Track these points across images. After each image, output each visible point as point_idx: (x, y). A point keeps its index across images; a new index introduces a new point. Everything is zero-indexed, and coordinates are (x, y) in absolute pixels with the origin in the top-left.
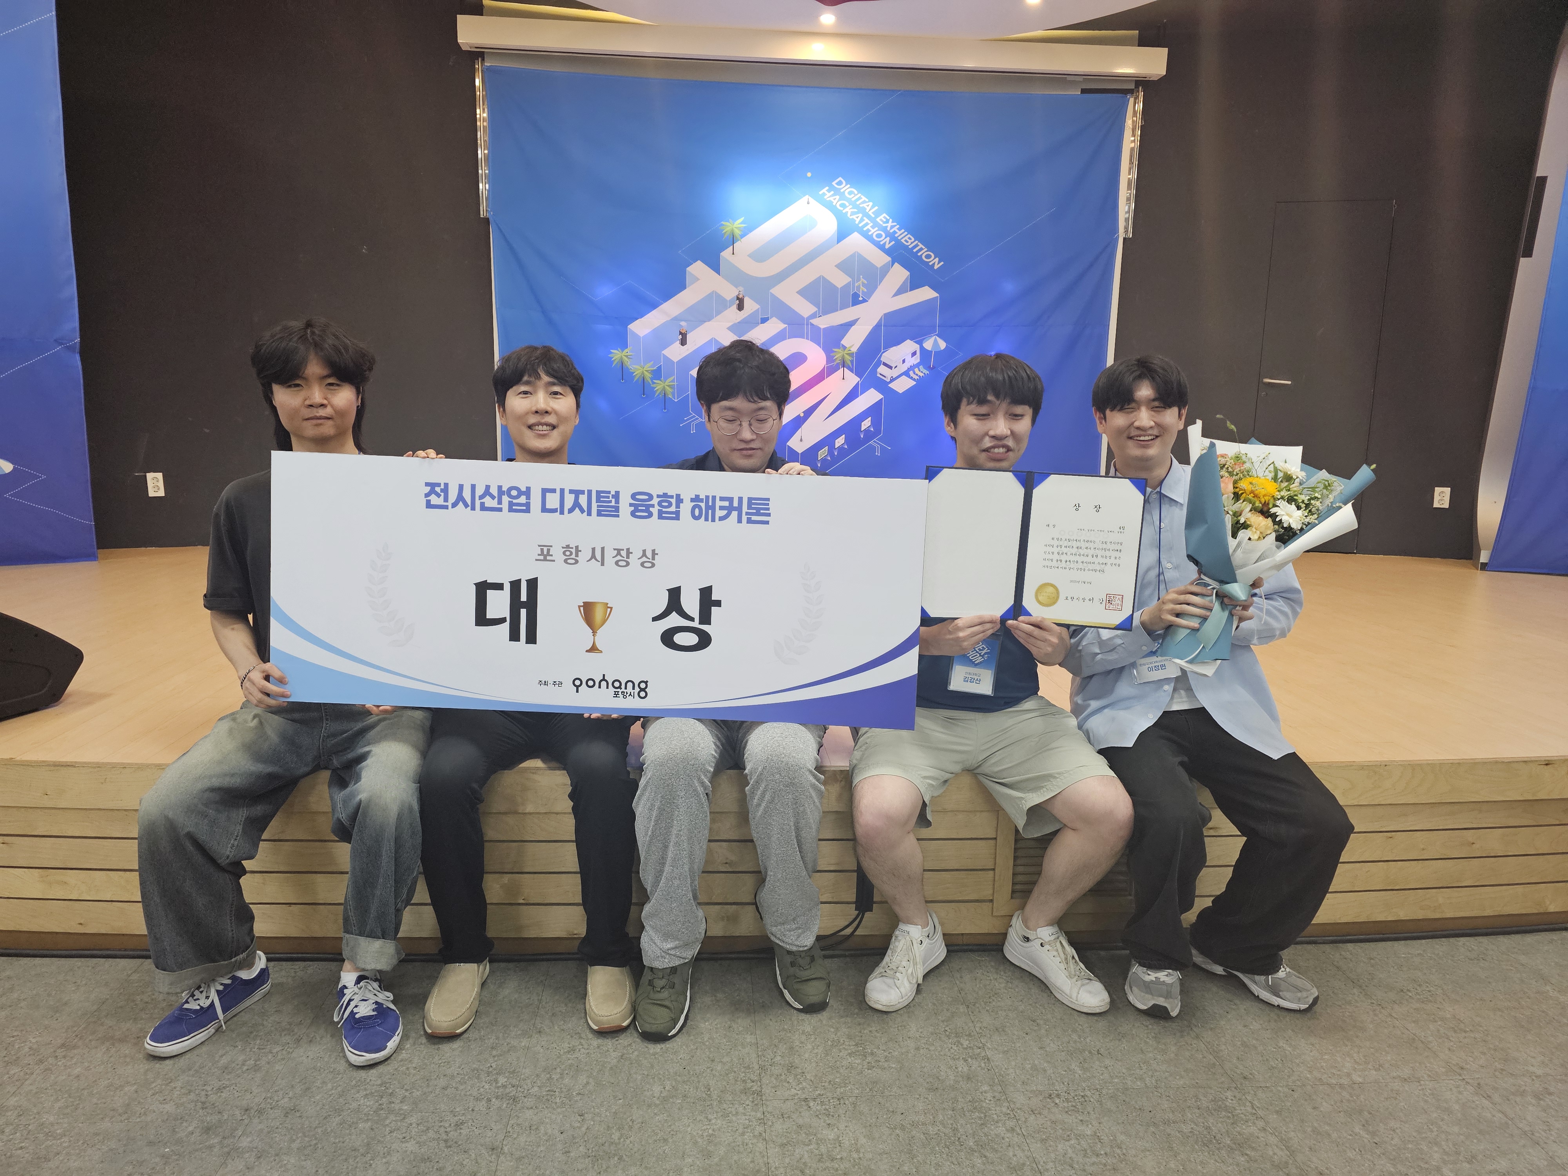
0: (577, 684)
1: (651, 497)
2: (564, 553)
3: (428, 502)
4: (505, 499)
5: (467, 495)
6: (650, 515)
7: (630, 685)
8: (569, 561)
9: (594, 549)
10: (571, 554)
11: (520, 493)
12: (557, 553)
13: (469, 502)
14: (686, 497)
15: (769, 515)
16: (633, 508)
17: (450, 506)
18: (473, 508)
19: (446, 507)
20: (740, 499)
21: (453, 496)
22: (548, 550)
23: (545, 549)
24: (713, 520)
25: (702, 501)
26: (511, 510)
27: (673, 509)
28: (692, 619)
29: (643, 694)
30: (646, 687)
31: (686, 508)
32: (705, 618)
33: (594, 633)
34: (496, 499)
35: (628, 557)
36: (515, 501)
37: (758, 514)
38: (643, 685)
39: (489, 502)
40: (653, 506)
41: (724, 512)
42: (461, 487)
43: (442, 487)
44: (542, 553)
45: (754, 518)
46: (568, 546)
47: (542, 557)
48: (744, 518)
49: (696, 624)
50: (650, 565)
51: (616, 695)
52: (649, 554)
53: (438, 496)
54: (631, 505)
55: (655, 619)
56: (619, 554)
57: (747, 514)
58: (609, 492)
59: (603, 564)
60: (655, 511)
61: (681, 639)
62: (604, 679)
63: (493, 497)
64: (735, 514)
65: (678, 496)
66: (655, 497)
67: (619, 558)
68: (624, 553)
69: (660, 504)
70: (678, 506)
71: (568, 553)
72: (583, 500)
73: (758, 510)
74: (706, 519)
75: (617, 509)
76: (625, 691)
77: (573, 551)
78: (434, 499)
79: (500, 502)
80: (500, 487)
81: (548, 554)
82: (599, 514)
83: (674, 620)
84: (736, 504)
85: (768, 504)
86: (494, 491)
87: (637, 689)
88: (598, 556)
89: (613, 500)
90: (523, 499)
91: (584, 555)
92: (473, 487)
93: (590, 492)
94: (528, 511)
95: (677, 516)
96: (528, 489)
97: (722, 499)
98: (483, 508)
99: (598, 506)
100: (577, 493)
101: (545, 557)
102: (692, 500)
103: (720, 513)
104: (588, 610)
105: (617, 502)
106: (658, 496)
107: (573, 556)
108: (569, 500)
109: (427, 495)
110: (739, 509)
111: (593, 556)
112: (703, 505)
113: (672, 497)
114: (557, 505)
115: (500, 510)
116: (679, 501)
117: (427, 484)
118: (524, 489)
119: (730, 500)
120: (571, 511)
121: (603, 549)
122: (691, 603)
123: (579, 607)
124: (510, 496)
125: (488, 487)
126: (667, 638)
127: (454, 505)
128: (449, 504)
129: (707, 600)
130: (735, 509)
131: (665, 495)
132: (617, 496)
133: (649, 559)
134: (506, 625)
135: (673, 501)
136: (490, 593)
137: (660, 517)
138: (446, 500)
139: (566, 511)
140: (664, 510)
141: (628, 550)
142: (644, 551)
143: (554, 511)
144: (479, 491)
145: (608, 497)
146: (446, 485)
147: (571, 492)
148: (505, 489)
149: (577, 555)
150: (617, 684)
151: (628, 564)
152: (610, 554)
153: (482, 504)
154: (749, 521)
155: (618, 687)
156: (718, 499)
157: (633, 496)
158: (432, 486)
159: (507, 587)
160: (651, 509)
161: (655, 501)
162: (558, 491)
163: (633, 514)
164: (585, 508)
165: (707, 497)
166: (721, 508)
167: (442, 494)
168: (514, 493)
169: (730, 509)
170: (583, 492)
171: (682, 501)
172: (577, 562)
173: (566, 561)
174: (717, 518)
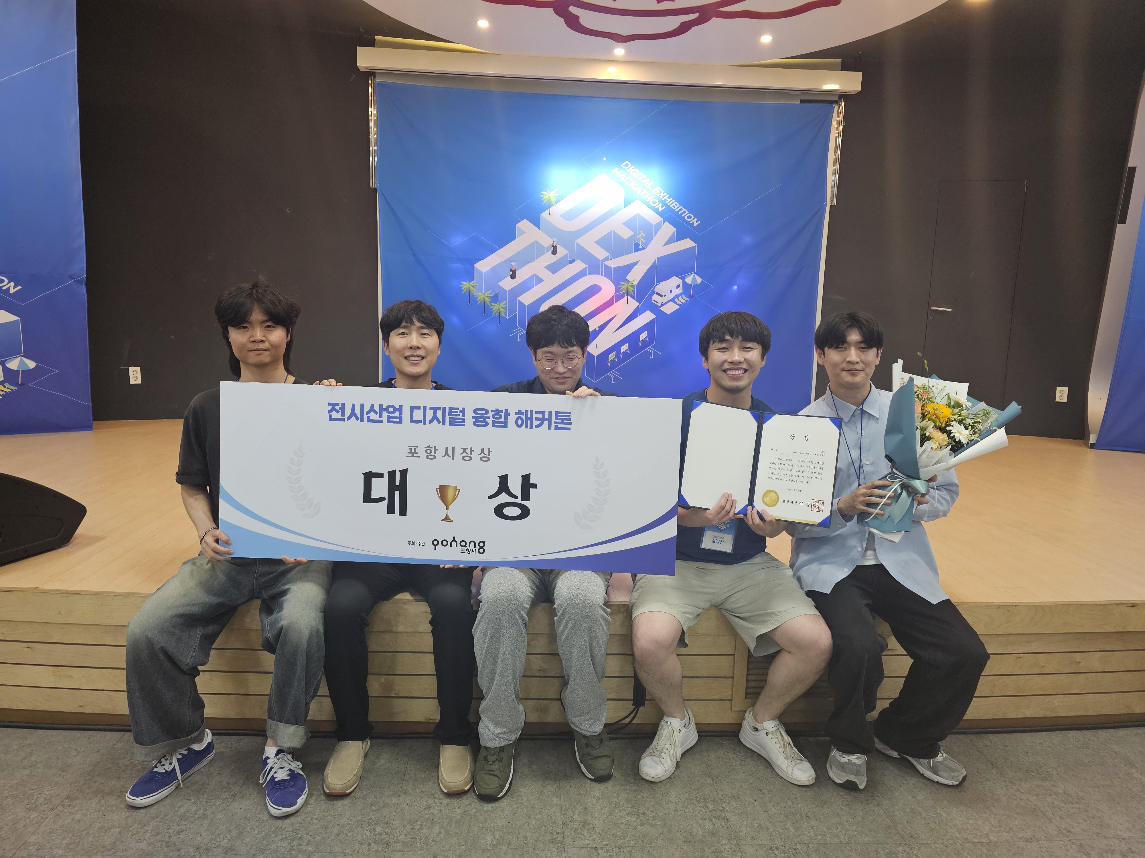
0: (435, 544)
1: (487, 412)
2: (426, 451)
3: (331, 416)
4: (385, 414)
5: (358, 411)
6: (487, 424)
7: (472, 544)
8: (430, 457)
9: (447, 449)
10: (431, 452)
11: (395, 410)
12: (421, 452)
13: (359, 416)
14: (512, 412)
15: (570, 424)
16: (474, 420)
17: (346, 419)
18: (362, 421)
19: (343, 420)
20: (550, 413)
21: (348, 413)
22: (415, 450)
23: (413, 449)
24: (531, 427)
25: (523, 414)
26: (389, 421)
27: (503, 420)
28: (516, 497)
29: (481, 551)
30: (484, 546)
31: (512, 419)
32: (526, 496)
33: (447, 507)
34: (378, 414)
35: (471, 454)
36: (391, 415)
37: (563, 423)
38: (482, 545)
39: (373, 416)
40: (489, 418)
41: (539, 422)
42: (354, 406)
43: (340, 406)
44: (411, 452)
45: (560, 426)
46: (429, 447)
47: (410, 455)
48: (553, 426)
49: (519, 501)
50: (486, 459)
51: (463, 551)
52: (486, 452)
53: (338, 412)
54: (473, 417)
55: (490, 497)
56: (465, 451)
57: (555, 423)
58: (458, 409)
59: (453, 459)
60: (490, 421)
61: (508, 511)
62: (454, 540)
63: (376, 413)
64: (546, 423)
65: (506, 411)
66: (490, 411)
67: (465, 454)
68: (468, 451)
69: (493, 416)
70: (506, 418)
71: (429, 451)
72: (439, 414)
73: (563, 420)
74: (526, 427)
75: (463, 420)
76: (469, 548)
77: (433, 450)
78: (335, 415)
79: (381, 416)
80: (381, 406)
81: (415, 452)
82: (451, 424)
83: (504, 498)
84: (547, 416)
85: (569, 416)
86: (377, 408)
87: (478, 547)
88: (451, 454)
89: (461, 414)
90: (397, 414)
91: (441, 452)
92: (362, 406)
93: (444, 408)
94: (401, 422)
95: (505, 425)
96: (401, 407)
97: (537, 413)
98: (369, 420)
99: (450, 418)
100: (435, 409)
101: (413, 454)
102: (516, 414)
103: (535, 423)
104: (443, 491)
105: (464, 415)
106: (492, 411)
107: (433, 454)
108: (430, 414)
109: (329, 412)
110: (549, 420)
111: (447, 453)
112: (524, 417)
113: (502, 411)
114: (421, 418)
115: (381, 421)
116: (507, 414)
117: (330, 404)
118: (398, 407)
119: (543, 413)
120: (431, 422)
121: (453, 448)
122: (515, 486)
123: (437, 489)
124: (388, 412)
125: (372, 406)
126: (499, 511)
127: (349, 418)
128: (345, 418)
129: (527, 484)
130: (546, 420)
131: (497, 410)
132: (463, 411)
133: (486, 455)
134: (386, 502)
135: (503, 414)
136: (374, 480)
137: (494, 426)
138: (343, 415)
139: (427, 422)
140: (496, 420)
141: (471, 449)
142: (482, 450)
143: (419, 422)
144: (367, 409)
145: (457, 412)
146: (343, 404)
147: (431, 408)
148: (384, 407)
149: (435, 453)
150: (463, 544)
151: (471, 459)
152: (458, 452)
153: (369, 418)
154: (556, 428)
155: (464, 546)
156: (534, 413)
157: (475, 411)
158: (333, 405)
159: (386, 476)
160: (487, 420)
161: (490, 414)
162: (422, 408)
163: (475, 424)
164: (441, 420)
165: (527, 411)
166: (537, 419)
167: (340, 411)
168: (391, 410)
169: (543, 420)
170: (439, 409)
171: (509, 414)
172: (435, 457)
173: (427, 457)
174: (534, 426)
